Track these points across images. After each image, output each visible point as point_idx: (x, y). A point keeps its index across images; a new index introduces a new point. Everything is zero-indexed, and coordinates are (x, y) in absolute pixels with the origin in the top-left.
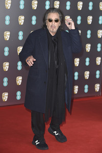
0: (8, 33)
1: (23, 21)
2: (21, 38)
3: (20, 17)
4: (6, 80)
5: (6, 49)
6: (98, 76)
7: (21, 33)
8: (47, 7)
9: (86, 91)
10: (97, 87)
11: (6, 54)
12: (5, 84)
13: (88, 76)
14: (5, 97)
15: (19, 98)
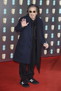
0: (6, 19)
1: (14, 12)
2: (13, 22)
3: (12, 9)
4: (4, 46)
5: (4, 29)
6: (58, 44)
7: (13, 19)
8: (29, 4)
9: (52, 53)
10: (58, 51)
11: (4, 31)
12: (4, 49)
13: (53, 44)
14: (4, 56)
15: (12, 57)
